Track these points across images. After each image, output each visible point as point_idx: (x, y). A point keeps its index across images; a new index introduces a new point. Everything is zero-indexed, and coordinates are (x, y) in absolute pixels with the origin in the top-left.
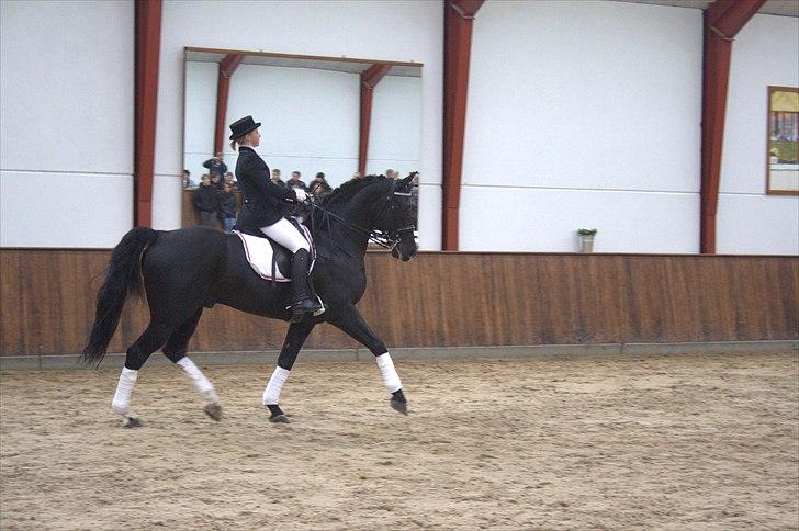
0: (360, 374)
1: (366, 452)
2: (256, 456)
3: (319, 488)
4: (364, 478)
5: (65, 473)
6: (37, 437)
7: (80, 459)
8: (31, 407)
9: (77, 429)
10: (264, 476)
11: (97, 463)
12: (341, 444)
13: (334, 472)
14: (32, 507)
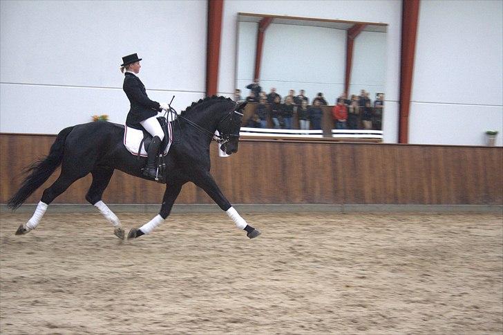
0: (345, 221)
1: (349, 270)
2: (280, 270)
3: (320, 292)
4: (348, 287)
5: (162, 278)
6: (145, 255)
7: (172, 269)
9: (169, 250)
10: (284, 283)
11: (181, 272)
12: (334, 265)
13: (329, 282)
14: (143, 298)
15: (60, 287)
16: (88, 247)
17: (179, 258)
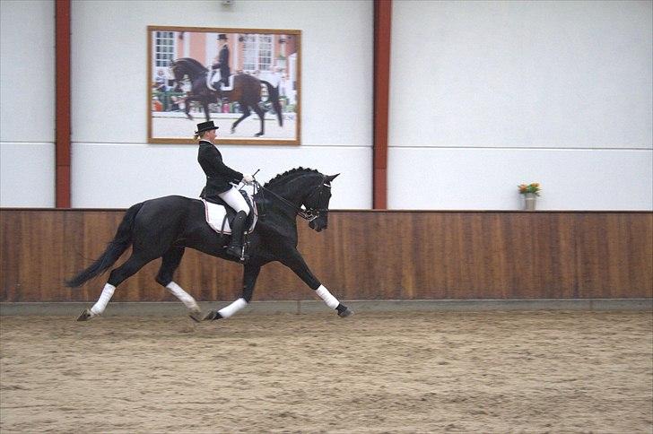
5: (616, 397)
6: (592, 366)
7: (628, 386)
8: (585, 341)
9: (624, 361)
11: (642, 390)
14: (590, 423)
15: (481, 407)
16: (518, 356)
17: (638, 371)
